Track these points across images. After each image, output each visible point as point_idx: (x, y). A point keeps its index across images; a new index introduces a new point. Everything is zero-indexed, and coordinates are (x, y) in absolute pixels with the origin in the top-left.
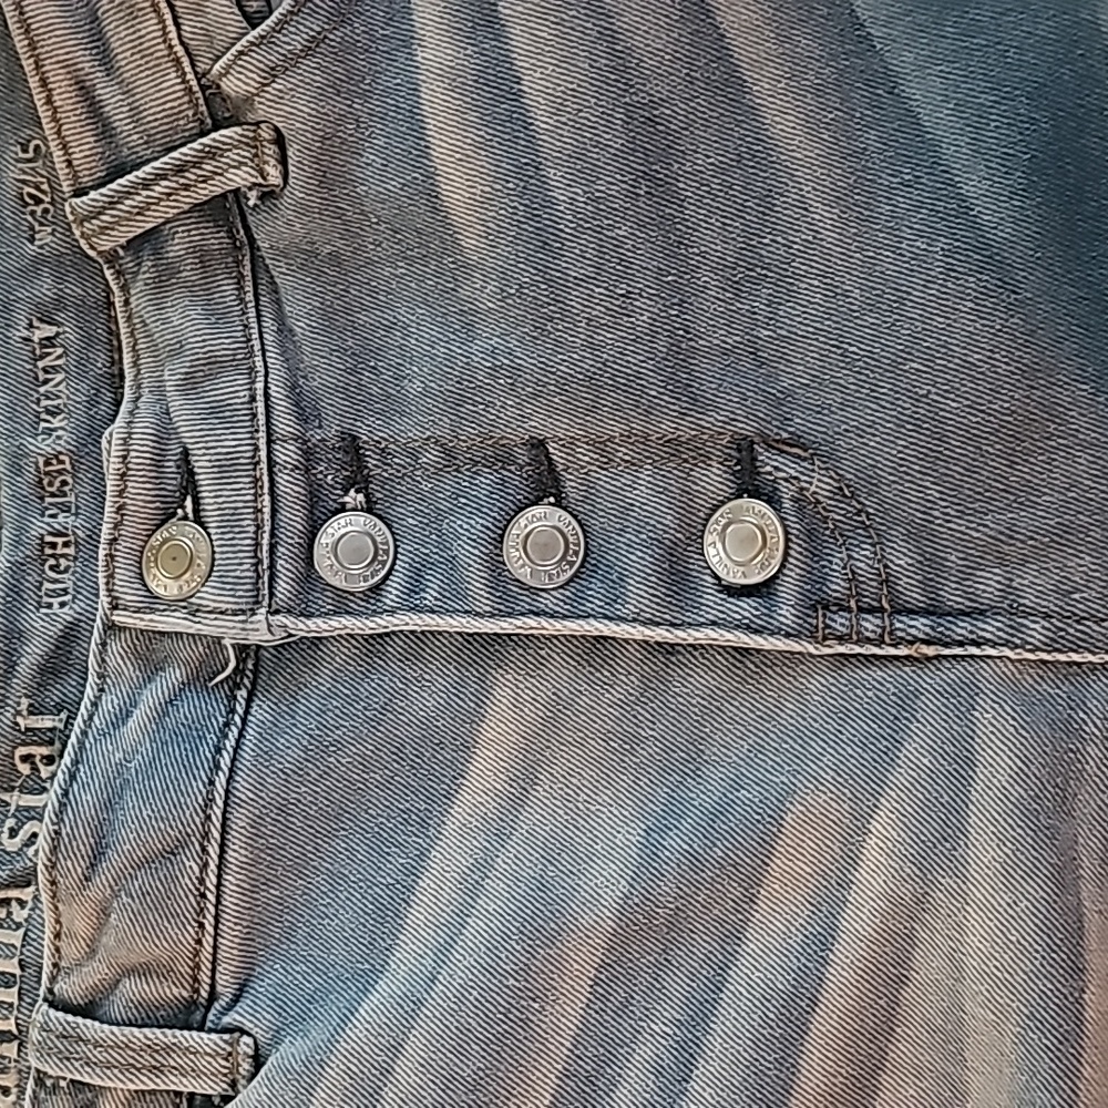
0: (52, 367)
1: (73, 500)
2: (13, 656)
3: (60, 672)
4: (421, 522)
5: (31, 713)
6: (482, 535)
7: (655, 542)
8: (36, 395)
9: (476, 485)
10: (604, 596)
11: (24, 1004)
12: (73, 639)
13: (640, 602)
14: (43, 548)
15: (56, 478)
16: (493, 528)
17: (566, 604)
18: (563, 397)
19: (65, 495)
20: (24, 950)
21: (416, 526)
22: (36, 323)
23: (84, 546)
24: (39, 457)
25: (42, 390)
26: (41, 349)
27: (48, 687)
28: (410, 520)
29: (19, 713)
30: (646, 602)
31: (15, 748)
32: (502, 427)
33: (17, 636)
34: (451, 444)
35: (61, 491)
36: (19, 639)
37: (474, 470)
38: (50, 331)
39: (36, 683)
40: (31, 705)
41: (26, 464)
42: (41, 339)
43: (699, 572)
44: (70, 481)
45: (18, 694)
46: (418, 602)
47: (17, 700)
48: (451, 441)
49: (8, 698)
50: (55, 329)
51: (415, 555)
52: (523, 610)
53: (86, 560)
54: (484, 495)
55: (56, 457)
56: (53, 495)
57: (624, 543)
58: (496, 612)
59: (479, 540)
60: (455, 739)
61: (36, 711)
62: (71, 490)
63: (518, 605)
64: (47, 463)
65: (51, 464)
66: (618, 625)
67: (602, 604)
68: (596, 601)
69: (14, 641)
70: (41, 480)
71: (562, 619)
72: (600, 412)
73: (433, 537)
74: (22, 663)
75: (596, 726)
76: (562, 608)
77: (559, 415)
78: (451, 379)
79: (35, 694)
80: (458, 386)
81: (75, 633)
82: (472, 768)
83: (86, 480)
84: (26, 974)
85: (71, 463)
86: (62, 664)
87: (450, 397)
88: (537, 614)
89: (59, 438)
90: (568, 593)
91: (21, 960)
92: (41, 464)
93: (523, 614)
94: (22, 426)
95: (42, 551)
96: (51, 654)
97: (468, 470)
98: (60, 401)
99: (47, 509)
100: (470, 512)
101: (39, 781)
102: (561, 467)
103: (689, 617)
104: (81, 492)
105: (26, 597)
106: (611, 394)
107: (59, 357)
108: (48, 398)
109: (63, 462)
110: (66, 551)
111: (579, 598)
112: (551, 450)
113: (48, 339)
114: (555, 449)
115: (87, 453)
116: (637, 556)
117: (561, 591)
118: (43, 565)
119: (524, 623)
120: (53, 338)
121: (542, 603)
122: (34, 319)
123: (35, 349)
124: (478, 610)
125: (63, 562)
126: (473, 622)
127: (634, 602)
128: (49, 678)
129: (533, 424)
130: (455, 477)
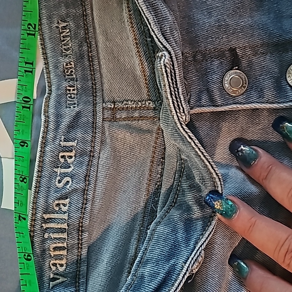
0: (66, 36)
1: (75, 77)
2: (59, 123)
3: (74, 128)
4: (197, 78)
5: (65, 141)
6: (216, 81)
7: (272, 78)
8: (61, 45)
9: (213, 65)
10: (256, 96)
11: (69, 238)
12: (78, 117)
13: (268, 97)
14: (67, 91)
15: (69, 70)
16: (220, 78)
17: (244, 100)
18: (242, 33)
19: (72, 75)
20: (69, 220)
21: (195, 80)
22: (60, 22)
23: (80, 90)
24: (64, 63)
25: (63, 43)
26: (62, 30)
27: (71, 133)
28: (194, 78)
29: (61, 141)
30: (270, 97)
31: (60, 152)
32: (221, 45)
33: (60, 116)
34: (204, 52)
35: (71, 74)
36: (60, 117)
37: (211, 60)
38: (65, 24)
39: (66, 131)
40: (65, 138)
41: (60, 65)
42: (62, 27)
43: (285, 86)
44: (74, 71)
45: (60, 135)
46: (199, 104)
47: (60, 137)
48: (204, 51)
49: (57, 136)
50: (66, 24)
51: (196, 89)
52: (231, 103)
53: (81, 94)
54: (216, 68)
55: (70, 62)
56: (68, 75)
57: (261, 79)
58: (222, 104)
59: (216, 83)
60: (211, 144)
61: (66, 141)
62: (74, 74)
63: (229, 101)
64: (67, 65)
65: (68, 65)
66: (261, 105)
67: (256, 98)
68: (254, 98)
69: (59, 118)
70: (64, 71)
71: (243, 104)
72: (254, 37)
73: (201, 83)
74: (62, 124)
75: (255, 136)
76: (243, 101)
77: (240, 39)
78: (204, 31)
79: (66, 135)
80: (206, 33)
81: (79, 115)
82: (216, 152)
83: (79, 70)
84: (69, 228)
85: (74, 65)
86: (75, 125)
87: (204, 37)
88: (236, 104)
89: (70, 57)
90: (244, 96)
91: (67, 224)
92: (65, 65)
93: (231, 104)
94: (57, 54)
95: (66, 92)
96: (72, 121)
97: (209, 60)
98: (69, 46)
99: (67, 79)
100: (211, 74)
101: (67, 164)
102: (240, 56)
103: (283, 100)
104: (78, 74)
105: (62, 104)
106: (258, 31)
107: (68, 33)
108: (65, 46)
109: (71, 65)
110: (74, 92)
111: (248, 98)
112: (238, 51)
113: (64, 27)
114: (239, 51)
115: (79, 62)
116: (267, 83)
117: (242, 96)
118: (66, 96)
119: (232, 107)
120: (65, 26)
121: (236, 100)
122: (59, 20)
123: (60, 30)
124: (217, 104)
125: (72, 95)
126: (215, 108)
127: (266, 97)
128: (71, 130)
129: (232, 43)
130: (206, 63)
